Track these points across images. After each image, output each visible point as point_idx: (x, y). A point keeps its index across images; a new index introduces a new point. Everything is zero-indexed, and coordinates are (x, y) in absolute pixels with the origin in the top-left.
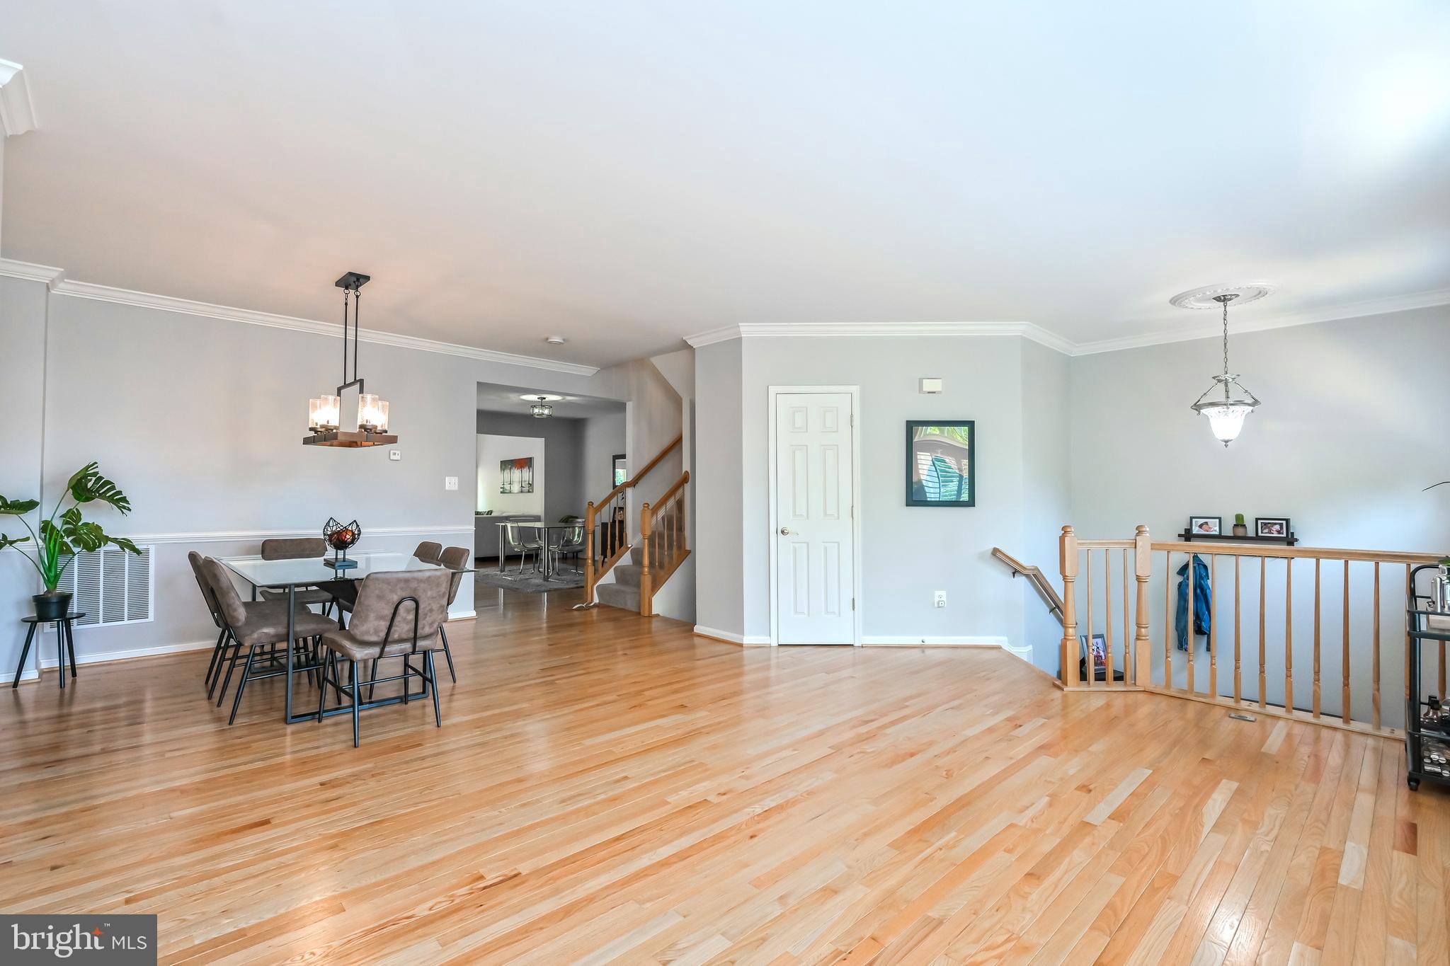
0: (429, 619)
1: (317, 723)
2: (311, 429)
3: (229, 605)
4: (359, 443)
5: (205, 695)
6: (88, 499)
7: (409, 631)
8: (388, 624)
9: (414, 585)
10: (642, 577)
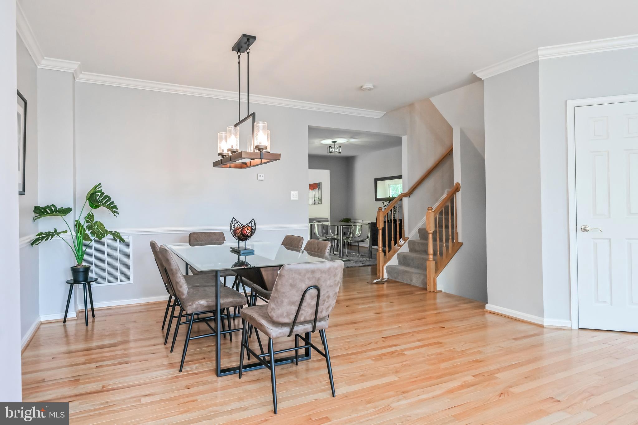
0: (326, 304)
1: (237, 379)
2: (220, 154)
3: (177, 283)
4: (248, 165)
5: (162, 340)
6: (97, 207)
7: (311, 314)
8: (297, 308)
9: (318, 275)
10: (428, 262)
